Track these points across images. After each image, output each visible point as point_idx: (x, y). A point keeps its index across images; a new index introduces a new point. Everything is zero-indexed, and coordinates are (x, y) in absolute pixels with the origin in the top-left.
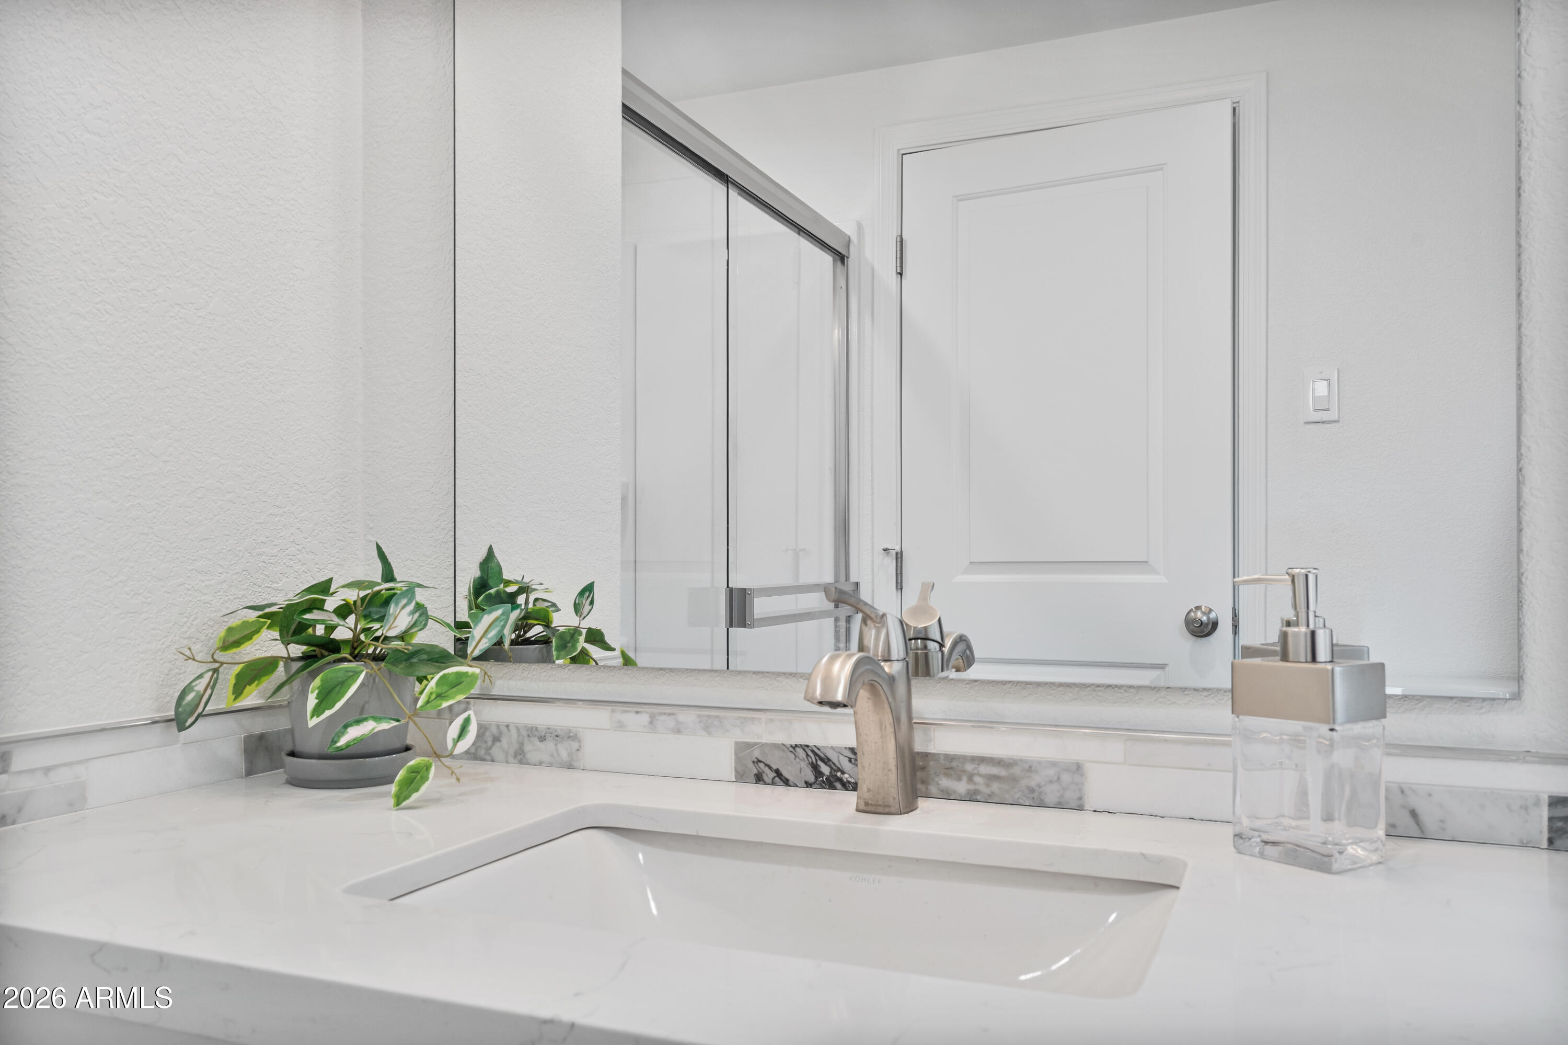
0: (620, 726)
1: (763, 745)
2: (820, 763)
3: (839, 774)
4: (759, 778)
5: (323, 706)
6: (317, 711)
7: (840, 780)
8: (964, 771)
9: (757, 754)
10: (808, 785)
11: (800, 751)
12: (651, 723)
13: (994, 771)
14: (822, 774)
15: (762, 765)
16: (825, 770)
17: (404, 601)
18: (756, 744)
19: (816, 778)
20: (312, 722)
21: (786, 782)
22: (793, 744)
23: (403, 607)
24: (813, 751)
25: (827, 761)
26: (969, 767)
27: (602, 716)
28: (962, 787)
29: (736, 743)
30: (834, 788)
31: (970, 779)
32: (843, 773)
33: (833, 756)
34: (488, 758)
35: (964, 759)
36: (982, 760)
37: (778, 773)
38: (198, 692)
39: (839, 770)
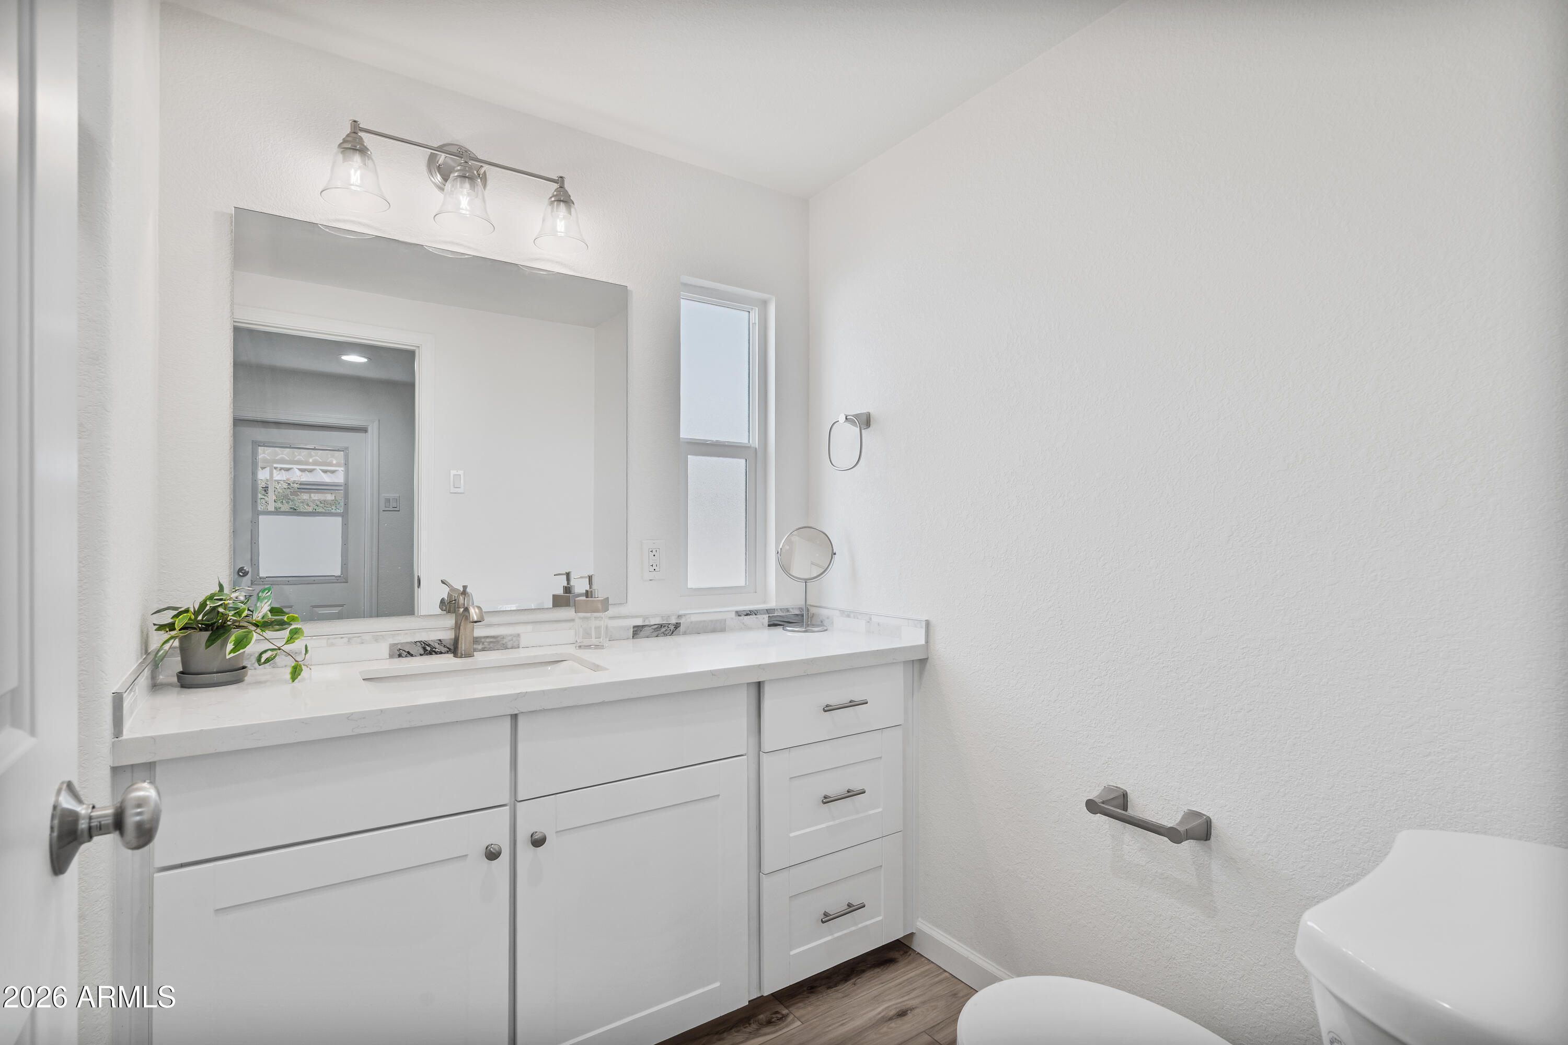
0: (332, 645)
1: (402, 643)
2: (426, 646)
3: (434, 649)
4: (400, 656)
5: (237, 648)
6: (233, 651)
7: (434, 651)
8: (481, 642)
9: (399, 647)
10: (421, 655)
11: (418, 643)
12: (349, 641)
13: (491, 640)
14: (427, 650)
15: (401, 651)
16: (428, 649)
18: (399, 643)
19: (425, 652)
20: (228, 657)
21: (412, 655)
22: (415, 641)
24: (424, 643)
25: (429, 645)
26: (483, 640)
28: (480, 647)
29: (390, 644)
30: (432, 654)
31: (483, 644)
32: (436, 649)
33: (432, 644)
34: (252, 668)
35: (481, 638)
36: (487, 637)
37: (408, 653)
39: (434, 648)
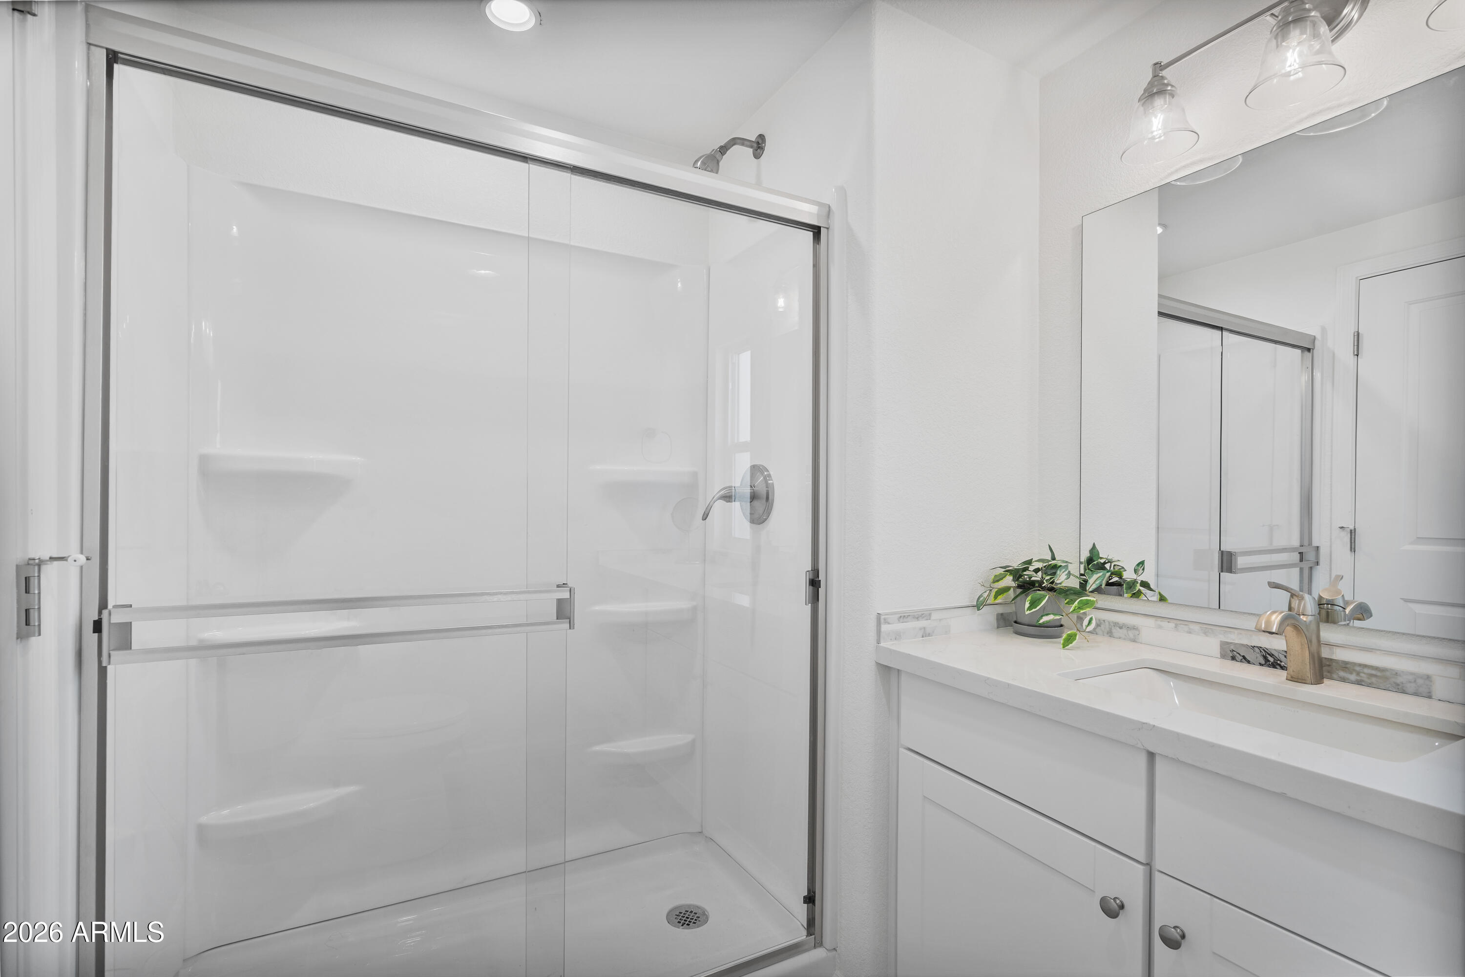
0: (1160, 627)
1: (1236, 644)
2: (1267, 655)
3: (1279, 662)
4: (1233, 658)
5: (1032, 607)
6: (1029, 609)
7: (1280, 665)
8: (1354, 670)
9: (1232, 647)
10: (1261, 664)
11: (1256, 649)
12: (1176, 627)
13: (1374, 672)
14: (1269, 661)
15: (1235, 653)
16: (1271, 659)
17: (1064, 570)
18: (1231, 643)
19: (1266, 662)
20: (1027, 613)
21: (1249, 662)
22: (1253, 645)
23: (1064, 572)
24: (1264, 650)
25: (1272, 655)
26: (1358, 669)
27: (1151, 622)
28: (1353, 677)
29: (1221, 641)
30: (1276, 668)
31: (1358, 674)
32: (1281, 662)
33: (1276, 654)
34: (1100, 634)
35: (1354, 664)
36: (1365, 666)
37: (1244, 657)
38: (984, 597)
39: (1279, 660)
